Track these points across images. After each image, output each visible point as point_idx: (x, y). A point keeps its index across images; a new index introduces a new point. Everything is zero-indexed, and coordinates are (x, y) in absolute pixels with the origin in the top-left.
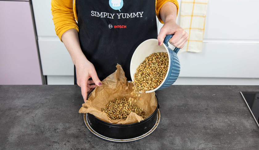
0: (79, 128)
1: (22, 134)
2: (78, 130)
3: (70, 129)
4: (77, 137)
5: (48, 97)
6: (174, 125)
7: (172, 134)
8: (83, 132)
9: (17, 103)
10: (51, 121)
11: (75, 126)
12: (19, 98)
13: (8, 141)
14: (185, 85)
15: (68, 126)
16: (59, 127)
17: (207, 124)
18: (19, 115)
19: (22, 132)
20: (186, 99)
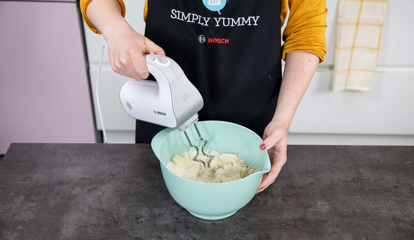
0: (176, 215)
1: (84, 224)
2: (175, 220)
3: (162, 217)
4: (174, 231)
5: (122, 165)
6: (340, 215)
7: (336, 229)
8: (183, 222)
9: (71, 174)
10: (129, 204)
11: (169, 213)
12: (73, 165)
13: (61, 235)
14: (355, 146)
15: (157, 213)
16: (142, 214)
17: (399, 213)
18: (76, 193)
19: (82, 221)
20: (357, 169)
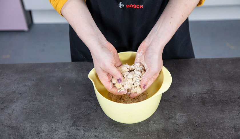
0: (68, 129)
2: (67, 134)
3: (57, 132)
5: (28, 84)
6: (193, 125)
10: (33, 121)
11: (63, 127)
15: (54, 128)
16: (43, 129)
20: (212, 81)
